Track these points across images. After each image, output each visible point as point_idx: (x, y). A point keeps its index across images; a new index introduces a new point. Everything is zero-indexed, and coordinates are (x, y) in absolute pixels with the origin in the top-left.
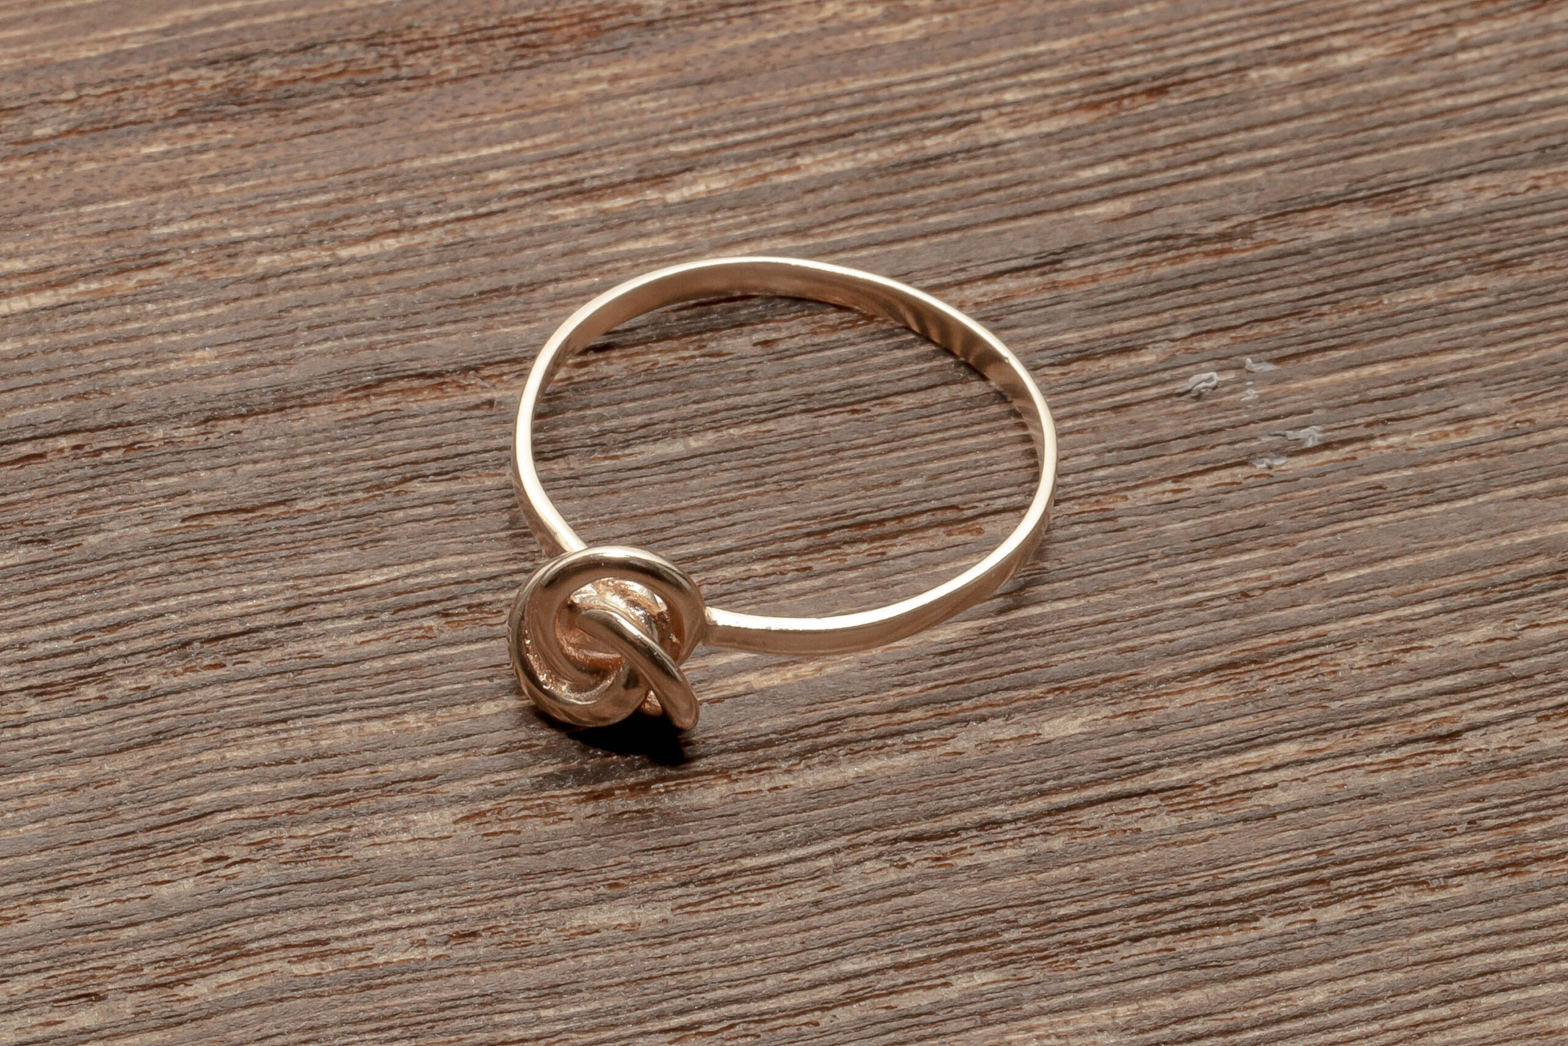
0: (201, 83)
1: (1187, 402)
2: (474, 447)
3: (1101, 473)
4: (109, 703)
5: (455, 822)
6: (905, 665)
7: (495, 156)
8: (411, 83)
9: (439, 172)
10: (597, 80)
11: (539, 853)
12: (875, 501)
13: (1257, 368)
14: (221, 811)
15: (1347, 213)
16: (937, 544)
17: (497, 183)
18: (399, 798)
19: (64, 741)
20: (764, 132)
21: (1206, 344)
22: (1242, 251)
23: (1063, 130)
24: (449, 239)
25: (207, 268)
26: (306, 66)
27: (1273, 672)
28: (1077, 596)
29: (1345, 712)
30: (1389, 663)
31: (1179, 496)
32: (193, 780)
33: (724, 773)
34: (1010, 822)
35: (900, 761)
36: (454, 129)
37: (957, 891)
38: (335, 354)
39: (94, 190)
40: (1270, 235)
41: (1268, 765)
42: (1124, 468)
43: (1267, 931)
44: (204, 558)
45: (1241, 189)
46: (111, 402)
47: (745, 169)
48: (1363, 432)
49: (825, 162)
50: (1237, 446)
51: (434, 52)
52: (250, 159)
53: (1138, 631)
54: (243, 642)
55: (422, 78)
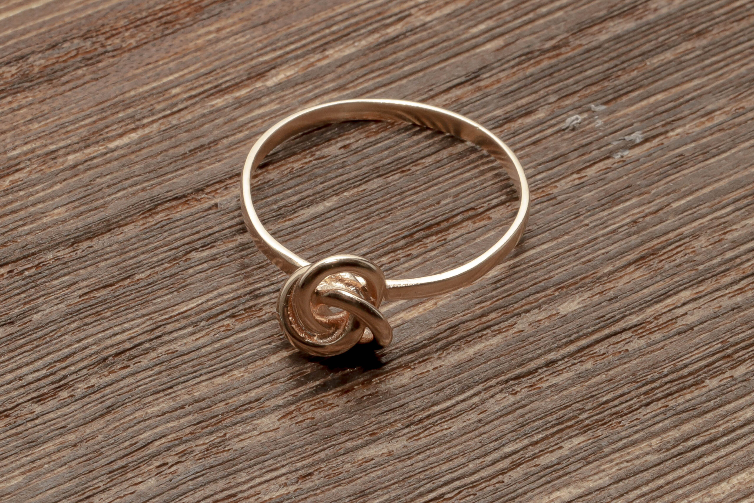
0: (5, 75)
1: (569, 133)
2: (216, 229)
3: (539, 177)
4: (77, 397)
5: (279, 420)
6: (478, 292)
7: (171, 81)
8: (115, 53)
9: (146, 95)
10: (209, 33)
11: (329, 426)
12: (432, 213)
13: (597, 109)
14: (156, 440)
15: (612, 24)
16: (471, 229)
17: (178, 94)
18: (245, 414)
19: (61, 422)
20: (304, 42)
21: (567, 102)
22: (567, 53)
23: (454, 11)
24: (163, 128)
25: (43, 167)
26: (56, 56)
27: (663, 258)
28: (551, 240)
29: (706, 271)
30: (719, 241)
31: (582, 180)
32: (135, 428)
33: (406, 366)
34: (560, 360)
35: (494, 341)
36: (146, 72)
37: (548, 400)
38: (127, 197)
40: (578, 42)
41: (678, 305)
42: (550, 172)
43: (711, 387)
44: (98, 313)
45: (556, 22)
46: (20, 245)
47: (300, 63)
48: (663, 130)
49: (340, 50)
50: (603, 149)
51: (120, 35)
52: (45, 108)
53: (589, 251)
54: (133, 352)
55: (118, 50)
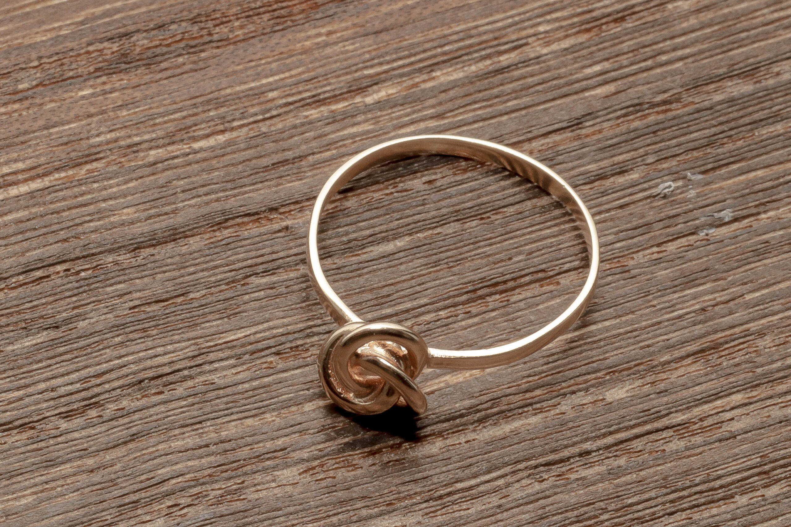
0: (105, 52)
1: (658, 200)
2: (281, 254)
3: (618, 245)
4: (105, 419)
5: (300, 474)
6: (528, 364)
7: (270, 84)
8: (220, 44)
9: (242, 95)
10: (319, 35)
11: (348, 489)
12: (501, 270)
13: (693, 178)
14: (173, 478)
15: (730, 84)
16: (536, 293)
17: (273, 100)
18: (268, 463)
19: (83, 443)
20: (413, 59)
21: (665, 166)
22: (677, 110)
23: (572, 47)
24: (252, 134)
25: (123, 160)
26: (161, 37)
27: (723, 353)
28: (615, 317)
29: (764, 374)
30: (784, 343)
31: (661, 255)
32: (155, 461)
33: (440, 434)
34: (595, 451)
35: (533, 420)
36: (246, 69)
37: (573, 494)
38: (200, 206)
39: (55, 119)
40: (690, 99)
41: (728, 408)
42: (630, 241)
43: (739, 504)
44: (144, 330)
45: (673, 73)
46: (82, 243)
47: (405, 81)
48: (754, 211)
49: (447, 74)
50: (689, 224)
51: (229, 24)
52: (138, 94)
53: (650, 335)
54: (170, 378)
55: (225, 41)
